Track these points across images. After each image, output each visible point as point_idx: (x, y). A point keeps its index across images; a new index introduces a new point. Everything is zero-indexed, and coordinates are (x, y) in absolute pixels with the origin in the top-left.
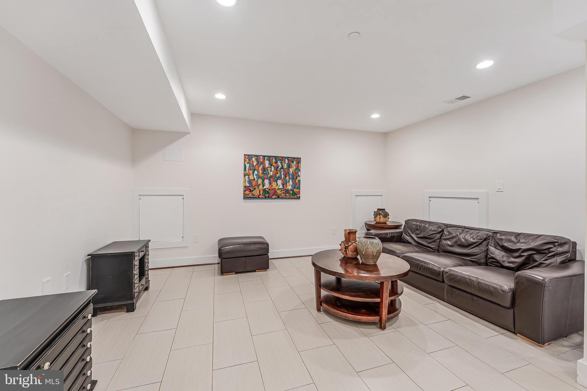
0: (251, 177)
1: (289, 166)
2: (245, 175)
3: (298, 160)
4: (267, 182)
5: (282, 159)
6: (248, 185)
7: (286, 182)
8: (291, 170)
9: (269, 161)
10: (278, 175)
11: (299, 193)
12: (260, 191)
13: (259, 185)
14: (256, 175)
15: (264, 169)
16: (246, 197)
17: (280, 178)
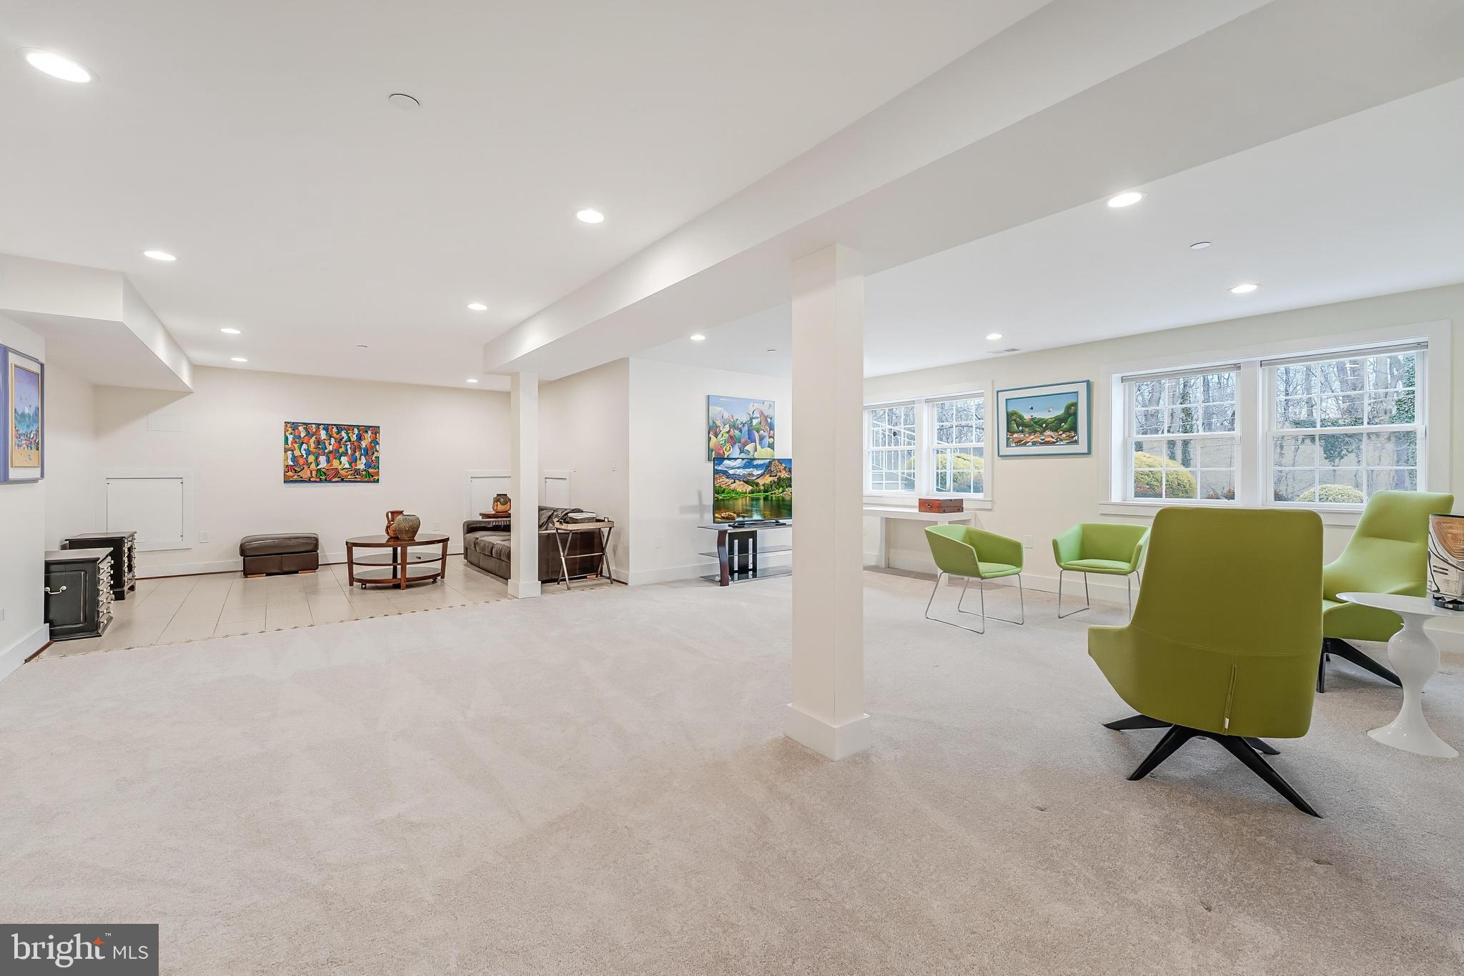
0: (297, 453)
1: (360, 438)
2: (286, 451)
3: (376, 430)
4: (322, 459)
5: (349, 428)
6: (292, 464)
7: (356, 459)
8: (364, 444)
9: (327, 430)
10: (341, 450)
11: (378, 474)
12: (311, 472)
13: (309, 465)
14: (305, 450)
15: (318, 442)
16: (287, 480)
17: (345, 454)
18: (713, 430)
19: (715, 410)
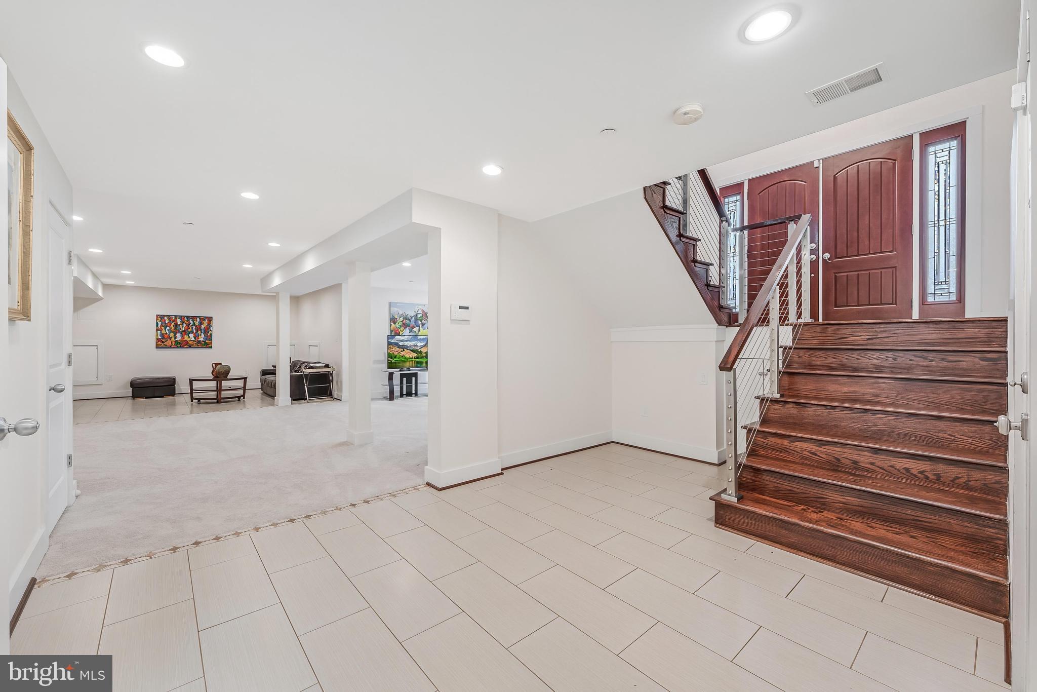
0: (163, 332)
1: (201, 323)
2: (157, 330)
3: (210, 319)
4: (179, 335)
5: (194, 318)
6: (160, 338)
7: (199, 335)
8: (203, 327)
9: (181, 319)
10: (189, 330)
11: (211, 343)
12: (172, 343)
13: (170, 338)
14: (168, 330)
15: (176, 326)
16: (157, 347)
17: (192, 332)
18: (393, 320)
19: (394, 310)
